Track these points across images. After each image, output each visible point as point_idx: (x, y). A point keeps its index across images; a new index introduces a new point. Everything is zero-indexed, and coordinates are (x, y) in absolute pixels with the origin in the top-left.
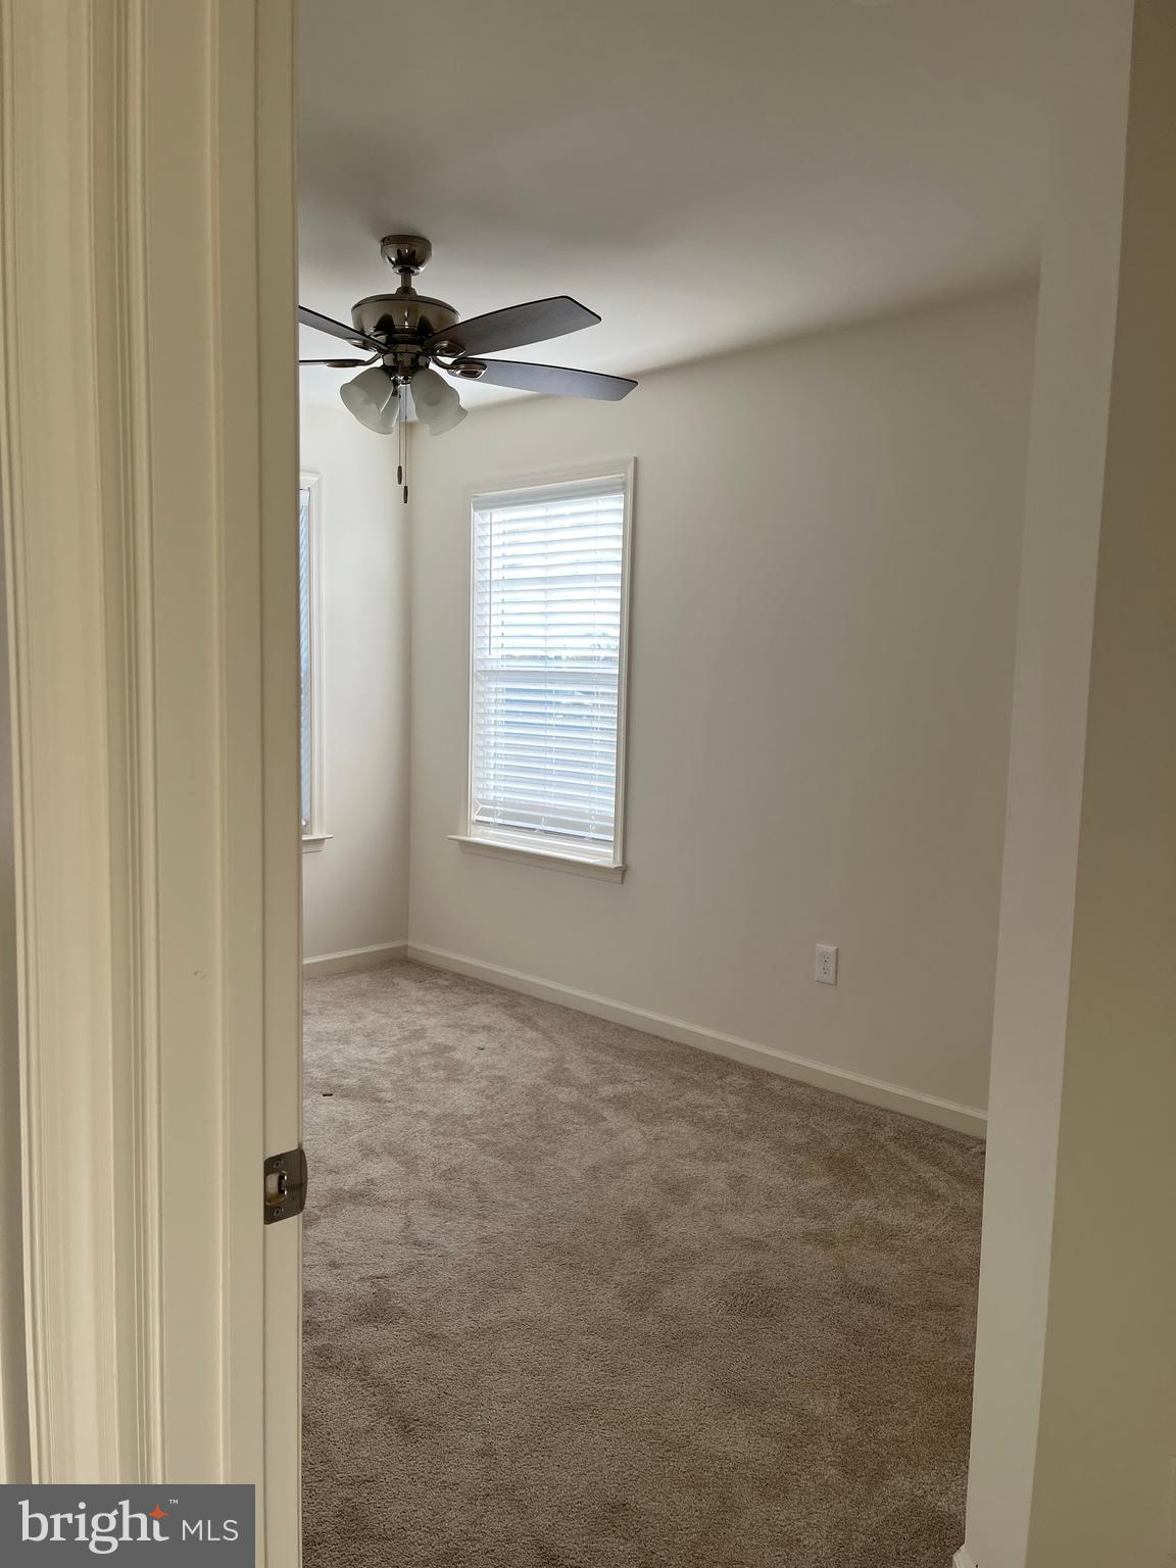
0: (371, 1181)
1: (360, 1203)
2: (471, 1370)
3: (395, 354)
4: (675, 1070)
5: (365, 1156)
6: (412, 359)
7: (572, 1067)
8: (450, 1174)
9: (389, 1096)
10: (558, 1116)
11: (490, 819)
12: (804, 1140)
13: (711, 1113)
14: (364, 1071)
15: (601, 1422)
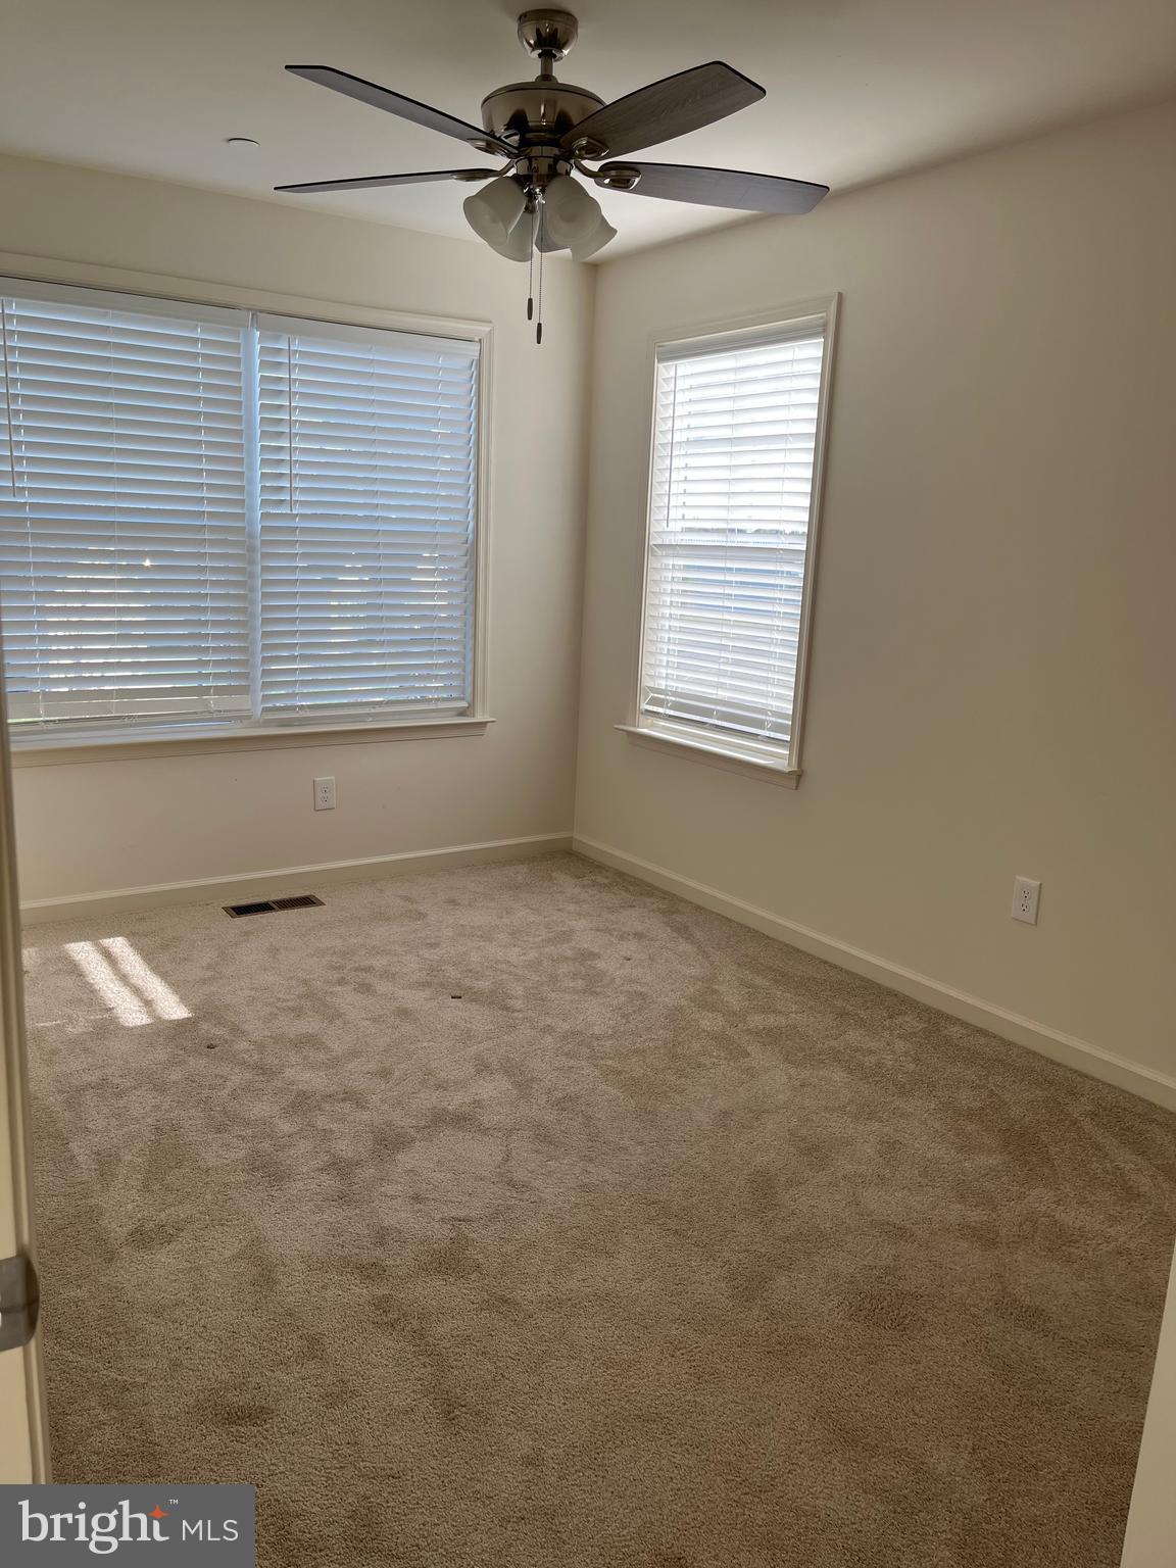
0: (477, 1103)
1: (461, 1128)
2: (539, 1349)
3: (530, 159)
4: (839, 1003)
5: (479, 1072)
6: (550, 166)
7: (722, 989)
8: (564, 1104)
9: (519, 1004)
10: (696, 1046)
11: (661, 710)
12: (978, 1104)
13: (873, 1059)
14: (499, 973)
15: (674, 1442)
